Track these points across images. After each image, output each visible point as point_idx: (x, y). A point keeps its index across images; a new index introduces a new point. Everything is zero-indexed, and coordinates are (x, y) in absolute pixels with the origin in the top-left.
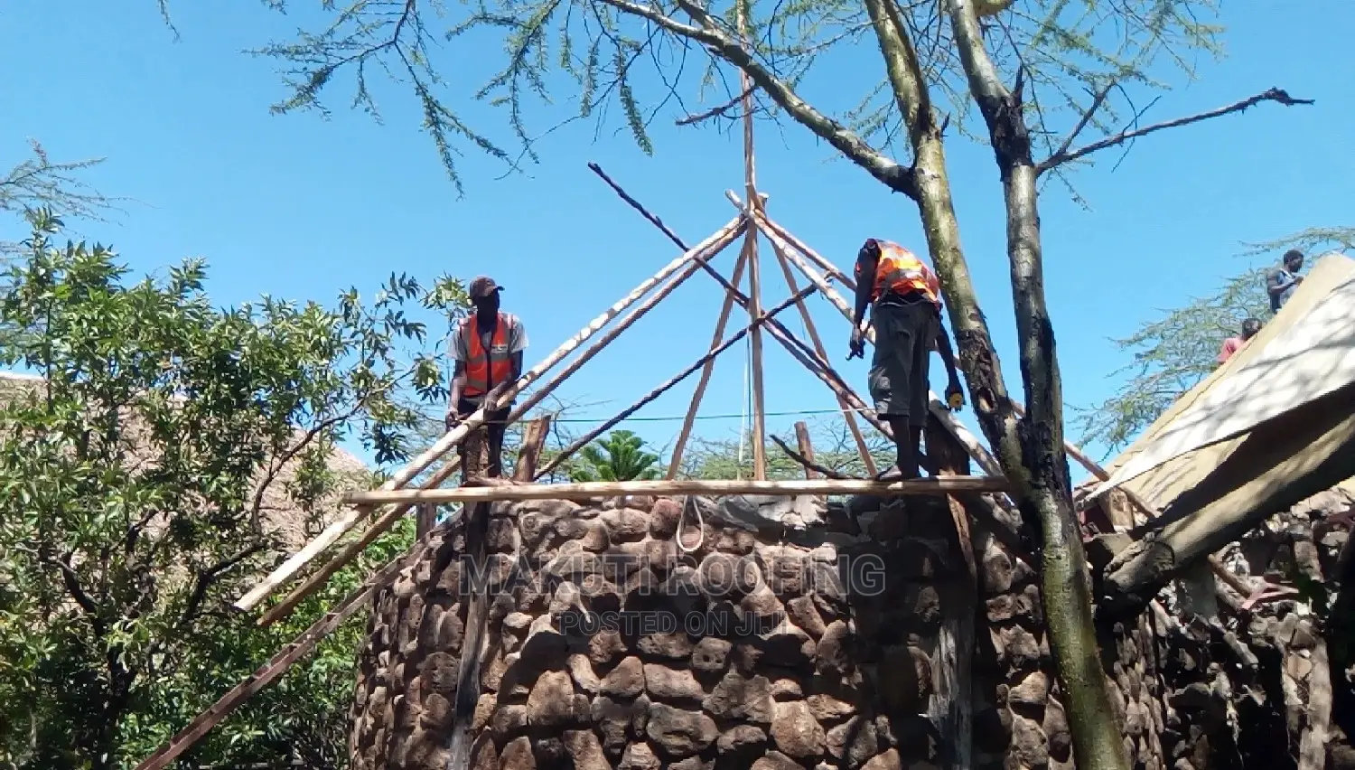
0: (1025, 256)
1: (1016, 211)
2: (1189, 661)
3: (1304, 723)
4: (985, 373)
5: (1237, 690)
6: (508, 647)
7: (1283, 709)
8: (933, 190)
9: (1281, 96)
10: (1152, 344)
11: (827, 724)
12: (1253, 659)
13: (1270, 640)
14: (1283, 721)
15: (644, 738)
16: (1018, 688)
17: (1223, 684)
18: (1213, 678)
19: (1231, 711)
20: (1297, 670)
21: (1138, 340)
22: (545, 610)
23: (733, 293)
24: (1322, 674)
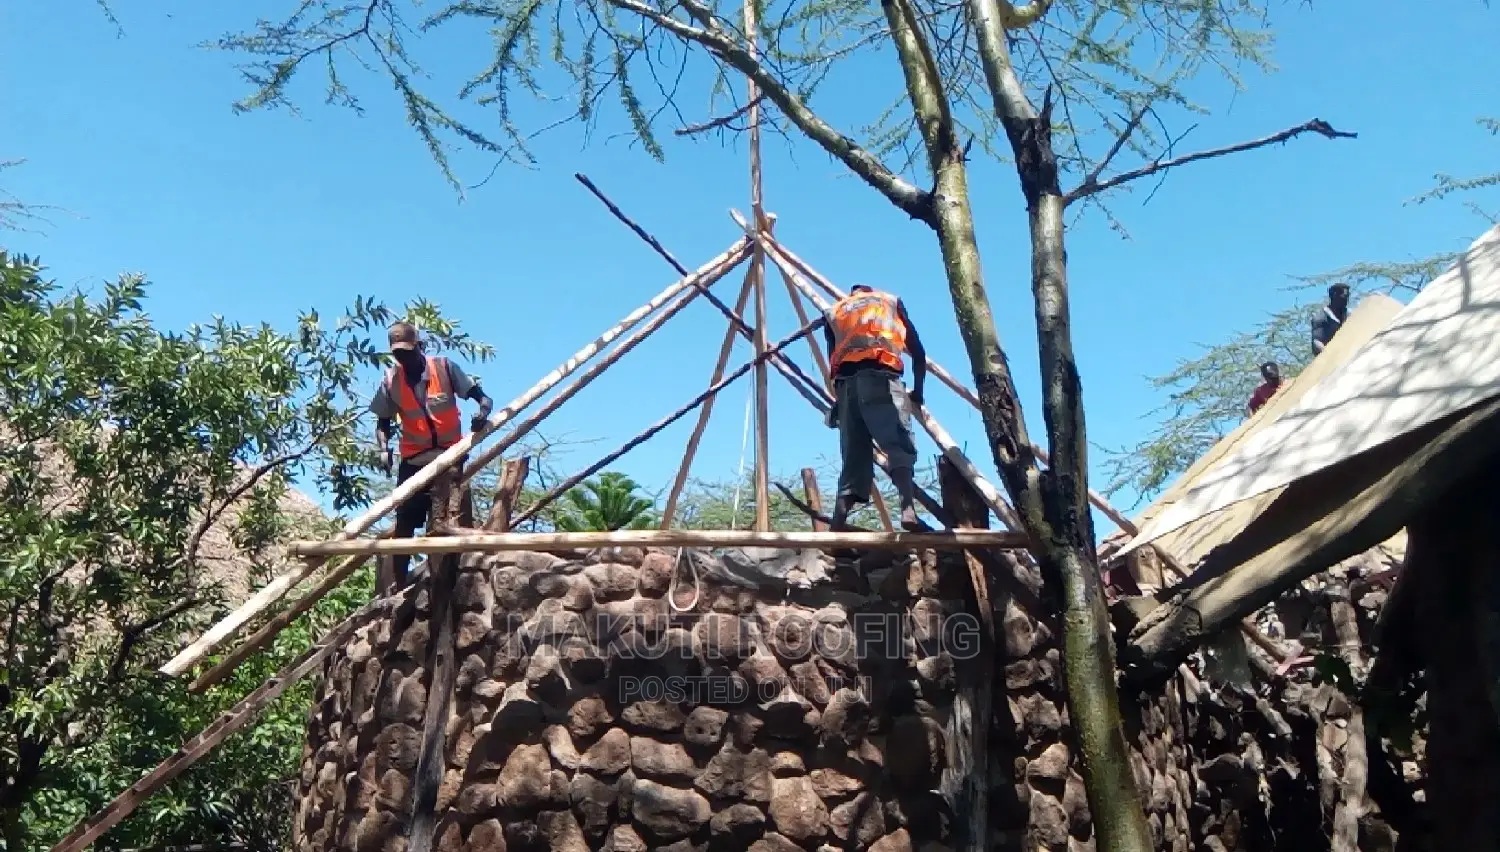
0: (1050, 292)
1: (1043, 244)
2: (1219, 730)
3: (1338, 799)
4: (1006, 419)
5: (1270, 760)
6: (477, 718)
7: (1317, 781)
8: (954, 218)
9: (1324, 128)
10: (1187, 384)
11: (831, 802)
12: (1286, 729)
13: (1305, 708)
14: (1316, 796)
15: (629, 819)
16: (1037, 761)
17: (1254, 755)
18: (1244, 748)
19: (1264, 784)
20: (1332, 741)
21: (1173, 379)
22: (521, 676)
23: (738, 324)
24: (1357, 746)
